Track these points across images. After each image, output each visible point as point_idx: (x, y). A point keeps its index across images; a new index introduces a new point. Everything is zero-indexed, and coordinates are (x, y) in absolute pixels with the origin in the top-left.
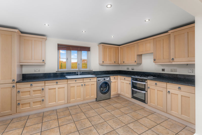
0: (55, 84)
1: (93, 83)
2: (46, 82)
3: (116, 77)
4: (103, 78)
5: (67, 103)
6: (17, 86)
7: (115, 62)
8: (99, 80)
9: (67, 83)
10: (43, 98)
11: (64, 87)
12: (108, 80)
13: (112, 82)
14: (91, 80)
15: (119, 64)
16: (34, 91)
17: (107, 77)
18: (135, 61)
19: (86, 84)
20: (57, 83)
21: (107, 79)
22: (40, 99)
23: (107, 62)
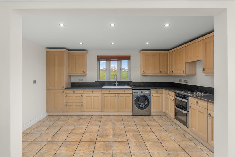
0: (91, 92)
1: (128, 95)
2: (84, 90)
3: (159, 91)
4: (141, 91)
5: (101, 111)
6: (65, 91)
7: (161, 72)
8: (134, 93)
9: (101, 92)
10: (82, 104)
11: (98, 96)
12: (146, 94)
13: (153, 96)
14: (126, 92)
15: (167, 74)
16: (76, 96)
17: (145, 90)
18: (184, 71)
19: (120, 95)
20: (92, 91)
21: (146, 92)
22: (80, 104)
23: (150, 72)
